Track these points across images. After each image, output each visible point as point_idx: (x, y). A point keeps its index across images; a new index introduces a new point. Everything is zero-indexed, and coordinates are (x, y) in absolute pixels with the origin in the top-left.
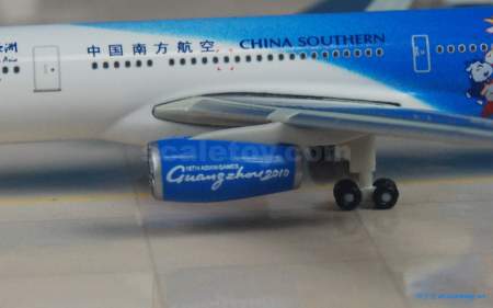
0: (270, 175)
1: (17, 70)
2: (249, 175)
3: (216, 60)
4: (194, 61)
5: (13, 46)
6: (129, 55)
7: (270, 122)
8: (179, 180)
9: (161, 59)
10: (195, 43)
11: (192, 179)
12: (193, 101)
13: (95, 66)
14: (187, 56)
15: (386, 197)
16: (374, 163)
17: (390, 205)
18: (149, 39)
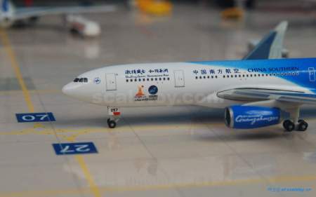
0: (272, 119)
1: (168, 79)
2: (264, 119)
3: (240, 76)
4: (232, 76)
5: (166, 70)
6: (208, 74)
7: (269, 99)
8: (240, 121)
9: (220, 76)
10: (232, 70)
11: (244, 120)
12: (233, 91)
13: (197, 78)
14: (230, 75)
15: (304, 127)
16: (298, 114)
17: (305, 129)
18: (216, 68)
